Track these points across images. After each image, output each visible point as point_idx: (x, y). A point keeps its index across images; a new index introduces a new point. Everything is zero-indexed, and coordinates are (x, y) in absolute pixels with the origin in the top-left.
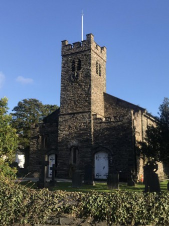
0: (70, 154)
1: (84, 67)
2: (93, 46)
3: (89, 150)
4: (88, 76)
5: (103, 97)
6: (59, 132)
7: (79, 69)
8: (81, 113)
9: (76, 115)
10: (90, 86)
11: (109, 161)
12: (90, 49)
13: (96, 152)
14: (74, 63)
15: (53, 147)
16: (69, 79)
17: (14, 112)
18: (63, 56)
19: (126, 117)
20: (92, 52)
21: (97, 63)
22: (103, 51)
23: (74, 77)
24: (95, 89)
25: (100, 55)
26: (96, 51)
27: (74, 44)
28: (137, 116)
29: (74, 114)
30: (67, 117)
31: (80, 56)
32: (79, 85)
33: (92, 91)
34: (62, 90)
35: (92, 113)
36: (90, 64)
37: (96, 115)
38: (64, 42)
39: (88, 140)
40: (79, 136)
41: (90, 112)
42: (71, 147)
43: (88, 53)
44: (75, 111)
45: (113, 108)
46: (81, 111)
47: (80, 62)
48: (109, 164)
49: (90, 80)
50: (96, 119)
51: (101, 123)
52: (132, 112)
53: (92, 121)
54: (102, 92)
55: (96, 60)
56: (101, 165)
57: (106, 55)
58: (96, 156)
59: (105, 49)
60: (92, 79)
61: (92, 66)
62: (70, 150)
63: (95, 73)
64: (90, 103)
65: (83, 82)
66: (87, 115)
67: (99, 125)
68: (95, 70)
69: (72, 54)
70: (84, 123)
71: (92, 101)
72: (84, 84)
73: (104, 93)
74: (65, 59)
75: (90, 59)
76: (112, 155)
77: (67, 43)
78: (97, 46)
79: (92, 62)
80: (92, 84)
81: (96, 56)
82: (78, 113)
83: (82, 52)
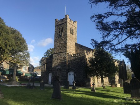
0: (57, 72)
1: (64, 30)
2: (68, 20)
3: (65, 70)
4: (66, 35)
5: (75, 45)
6: (53, 62)
7: (62, 32)
8: (62, 52)
9: (60, 54)
10: (66, 39)
11: (74, 76)
12: (66, 22)
13: (69, 72)
14: (60, 29)
15: (50, 69)
16: (58, 37)
17: (46, 54)
18: (55, 26)
19: (82, 54)
20: (68, 23)
21: (71, 29)
22: (75, 23)
23: (60, 35)
24: (70, 41)
25: (73, 25)
26: (70, 23)
27: (60, 20)
28: (89, 53)
29: (59, 53)
30: (56, 55)
31: (62, 25)
32: (62, 39)
33: (68, 42)
34: (55, 42)
35: (67, 52)
36: (67, 29)
37: (69, 53)
38: (56, 20)
39: (65, 66)
40: (61, 64)
41: (66, 52)
42: (58, 69)
43: (66, 24)
44: (60, 52)
45: (79, 50)
46: (62, 51)
47: (62, 28)
48: (74, 77)
49: (67, 37)
50: (69, 55)
51: (71, 57)
52: (85, 51)
53: (67, 56)
54: (74, 43)
55: (71, 27)
56: (71, 78)
57: (77, 25)
58: (69, 73)
59: (76, 22)
60: (67, 36)
61: (67, 30)
62: (57, 70)
63: (70, 33)
64: (66, 48)
65: (63, 38)
66: (65, 53)
67: (70, 58)
68: (70, 32)
69: (59, 25)
70: (64, 57)
71: (67, 47)
72: (64, 39)
73: (75, 43)
74: (56, 28)
75: (67, 27)
76: (76, 73)
77: (57, 20)
78: (71, 20)
79: (68, 28)
80: (67, 38)
81: (70, 25)
82: (61, 53)
83: (63, 23)
